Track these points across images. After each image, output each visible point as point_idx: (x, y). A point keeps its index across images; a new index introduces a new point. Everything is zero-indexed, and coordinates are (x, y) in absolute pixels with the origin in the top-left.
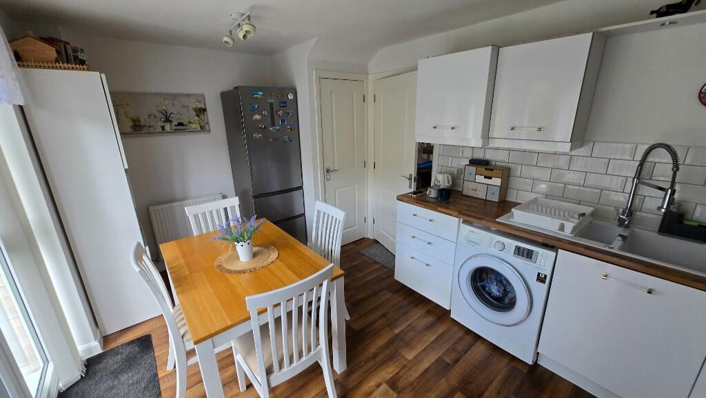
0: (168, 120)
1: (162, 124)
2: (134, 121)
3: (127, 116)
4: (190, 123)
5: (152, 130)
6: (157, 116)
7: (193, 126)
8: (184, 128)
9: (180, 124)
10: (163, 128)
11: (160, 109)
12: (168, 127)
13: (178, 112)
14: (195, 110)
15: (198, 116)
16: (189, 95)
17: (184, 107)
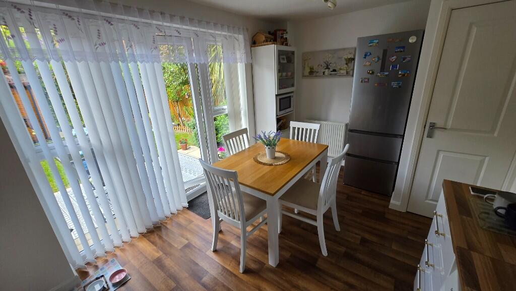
0: (328, 68)
1: (324, 71)
2: (311, 68)
3: (308, 66)
4: (341, 69)
5: (318, 74)
6: (323, 65)
7: (342, 71)
8: (336, 73)
9: (334, 70)
10: (324, 73)
11: (325, 61)
12: (326, 73)
13: (335, 63)
14: (346, 59)
15: (347, 64)
16: (344, 49)
17: (339, 58)
